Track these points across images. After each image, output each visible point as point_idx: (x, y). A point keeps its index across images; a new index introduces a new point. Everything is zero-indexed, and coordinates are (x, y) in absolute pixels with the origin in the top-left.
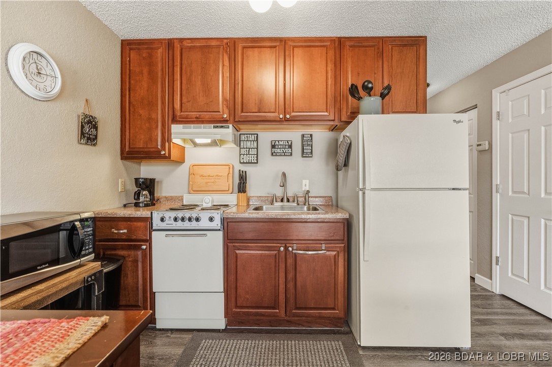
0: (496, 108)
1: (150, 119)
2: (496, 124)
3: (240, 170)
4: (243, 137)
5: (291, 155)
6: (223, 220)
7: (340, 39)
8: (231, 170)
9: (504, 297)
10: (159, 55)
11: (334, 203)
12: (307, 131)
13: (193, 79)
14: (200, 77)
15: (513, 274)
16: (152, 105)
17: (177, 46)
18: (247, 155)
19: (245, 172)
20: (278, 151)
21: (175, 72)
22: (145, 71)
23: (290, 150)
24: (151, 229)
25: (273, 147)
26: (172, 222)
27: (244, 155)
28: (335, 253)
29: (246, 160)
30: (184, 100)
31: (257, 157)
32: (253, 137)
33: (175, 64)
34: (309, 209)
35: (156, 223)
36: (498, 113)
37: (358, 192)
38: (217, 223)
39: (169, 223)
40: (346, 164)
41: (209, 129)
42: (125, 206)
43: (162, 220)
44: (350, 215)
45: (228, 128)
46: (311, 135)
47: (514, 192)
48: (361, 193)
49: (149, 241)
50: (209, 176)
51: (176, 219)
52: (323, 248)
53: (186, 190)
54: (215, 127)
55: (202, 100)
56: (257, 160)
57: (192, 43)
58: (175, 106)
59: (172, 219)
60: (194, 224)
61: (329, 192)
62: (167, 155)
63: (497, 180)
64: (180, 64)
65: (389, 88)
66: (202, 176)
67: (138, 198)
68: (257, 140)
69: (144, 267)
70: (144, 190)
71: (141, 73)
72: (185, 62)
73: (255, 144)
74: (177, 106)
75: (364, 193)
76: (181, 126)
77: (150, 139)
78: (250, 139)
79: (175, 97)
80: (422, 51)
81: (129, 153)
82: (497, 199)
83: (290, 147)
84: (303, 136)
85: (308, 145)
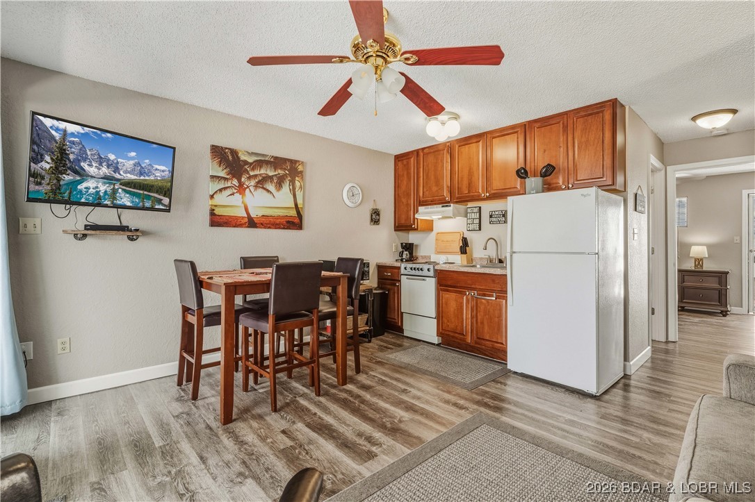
1: (407, 205)
3: (463, 237)
4: (469, 210)
5: (505, 223)
6: (436, 271)
10: (412, 162)
14: (433, 173)
16: (408, 195)
17: (421, 153)
18: (472, 224)
19: (467, 238)
20: (495, 219)
21: (420, 171)
22: (405, 173)
23: (503, 218)
24: (400, 275)
25: (491, 216)
27: (470, 224)
29: (471, 228)
30: (425, 190)
31: (480, 225)
32: (476, 209)
35: (403, 271)
38: (431, 273)
39: (409, 271)
41: (438, 208)
42: (396, 260)
43: (405, 268)
45: (451, 206)
49: (400, 281)
50: (447, 241)
52: (494, 296)
55: (434, 189)
56: (480, 227)
59: (410, 268)
60: (420, 273)
62: (416, 227)
64: (423, 165)
66: (444, 241)
67: (402, 256)
68: (480, 212)
69: (398, 297)
70: (406, 251)
71: (403, 174)
72: (425, 164)
73: (478, 215)
74: (421, 194)
76: (424, 207)
77: (408, 217)
78: (474, 211)
79: (420, 189)
80: (608, 116)
81: (398, 227)
83: (504, 216)
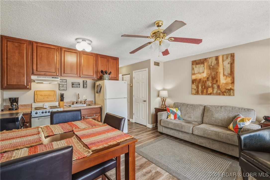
0: (133, 76)
1: (19, 73)
2: (134, 80)
3: (61, 93)
4: (61, 81)
5: (80, 87)
7: (97, 54)
8: (55, 93)
9: (135, 123)
10: (25, 46)
11: (94, 102)
12: (85, 80)
13: (43, 59)
14: (46, 59)
15: (137, 117)
16: (22, 67)
17: (35, 45)
18: (62, 87)
19: (64, 94)
20: (75, 86)
21: (34, 55)
22: (17, 52)
23: (79, 86)
24: (31, 118)
25: (73, 84)
26: (41, 114)
27: (61, 87)
28: (97, 116)
29: (62, 88)
31: (66, 88)
32: (65, 81)
33: (34, 52)
34: (87, 105)
36: (134, 77)
37: (104, 100)
40: (100, 91)
41: (50, 78)
42: (2, 110)
43: (36, 113)
44: (102, 106)
45: (58, 78)
46: (87, 81)
47: (137, 97)
48: (105, 100)
49: (29, 122)
50: (45, 95)
51: (43, 113)
52: (95, 116)
53: (33, 102)
54: (52, 78)
56: (66, 89)
57: (42, 45)
58: (34, 68)
59: (41, 112)
61: (92, 99)
62: (29, 88)
63: (134, 94)
64: (36, 52)
65: (111, 72)
66: (41, 95)
68: (66, 82)
71: (14, 52)
73: (66, 83)
75: (106, 100)
77: (20, 81)
78: (64, 81)
79: (33, 65)
80: (118, 62)
82: (134, 98)
83: (79, 85)
84: (83, 81)
85: (86, 84)
